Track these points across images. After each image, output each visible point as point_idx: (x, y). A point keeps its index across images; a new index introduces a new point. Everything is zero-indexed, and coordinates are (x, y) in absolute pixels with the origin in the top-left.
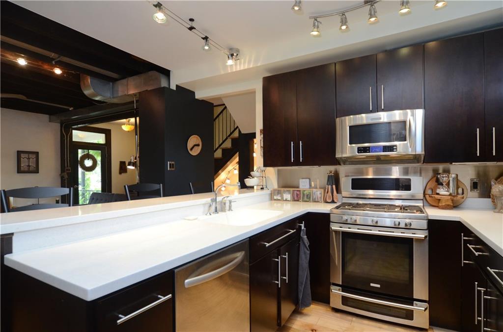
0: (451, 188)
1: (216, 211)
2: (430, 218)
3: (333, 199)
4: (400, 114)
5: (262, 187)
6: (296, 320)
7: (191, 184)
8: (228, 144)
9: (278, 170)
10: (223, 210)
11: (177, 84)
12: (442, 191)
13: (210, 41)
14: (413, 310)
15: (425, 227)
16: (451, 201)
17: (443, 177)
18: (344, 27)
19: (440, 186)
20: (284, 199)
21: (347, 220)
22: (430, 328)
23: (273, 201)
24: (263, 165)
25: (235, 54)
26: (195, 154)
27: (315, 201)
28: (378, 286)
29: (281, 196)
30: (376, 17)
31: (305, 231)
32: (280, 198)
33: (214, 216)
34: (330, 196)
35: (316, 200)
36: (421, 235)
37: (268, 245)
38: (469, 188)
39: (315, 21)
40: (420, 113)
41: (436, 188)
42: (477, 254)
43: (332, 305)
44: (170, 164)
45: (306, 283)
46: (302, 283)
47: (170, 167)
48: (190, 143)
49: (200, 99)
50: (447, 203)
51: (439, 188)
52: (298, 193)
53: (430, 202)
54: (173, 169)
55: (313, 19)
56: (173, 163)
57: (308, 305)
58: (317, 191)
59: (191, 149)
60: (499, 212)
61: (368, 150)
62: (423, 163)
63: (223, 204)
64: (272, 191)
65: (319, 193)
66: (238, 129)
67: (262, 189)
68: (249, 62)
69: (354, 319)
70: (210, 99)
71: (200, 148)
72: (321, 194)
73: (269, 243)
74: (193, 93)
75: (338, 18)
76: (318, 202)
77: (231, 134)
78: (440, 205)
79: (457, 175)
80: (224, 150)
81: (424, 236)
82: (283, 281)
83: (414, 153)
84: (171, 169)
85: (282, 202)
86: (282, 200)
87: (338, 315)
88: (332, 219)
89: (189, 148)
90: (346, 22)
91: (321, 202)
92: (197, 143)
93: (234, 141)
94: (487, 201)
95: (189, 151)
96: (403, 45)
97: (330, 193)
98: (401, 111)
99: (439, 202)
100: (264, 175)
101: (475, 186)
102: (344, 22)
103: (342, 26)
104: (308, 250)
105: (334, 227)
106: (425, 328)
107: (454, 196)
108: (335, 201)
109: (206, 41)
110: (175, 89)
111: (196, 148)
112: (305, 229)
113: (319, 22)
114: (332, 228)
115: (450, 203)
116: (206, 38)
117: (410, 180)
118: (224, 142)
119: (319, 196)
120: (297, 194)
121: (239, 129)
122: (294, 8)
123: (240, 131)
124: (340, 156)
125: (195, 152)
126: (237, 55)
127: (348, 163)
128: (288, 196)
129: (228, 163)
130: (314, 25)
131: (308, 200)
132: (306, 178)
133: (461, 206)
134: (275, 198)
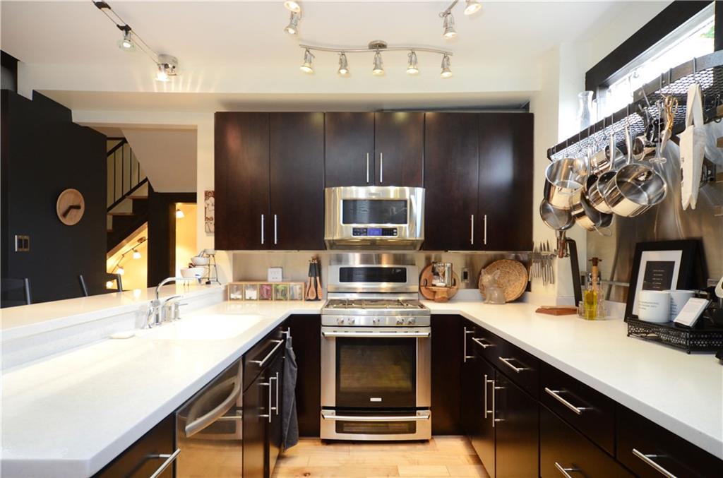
0: (446, 279)
1: (157, 322)
2: (432, 313)
3: (317, 295)
4: (396, 192)
5: (207, 281)
6: (279, 467)
7: (81, 277)
8: (126, 208)
9: (234, 255)
10: (166, 319)
11: (35, 89)
12: (438, 283)
13: (133, 36)
14: (415, 422)
15: (429, 323)
16: (446, 293)
17: (439, 266)
18: (343, 72)
19: (435, 277)
20: (247, 298)
21: (343, 322)
22: (432, 438)
23: (229, 302)
24: (213, 247)
25: (170, 66)
26: (72, 224)
27: (293, 299)
28: (380, 400)
29: (242, 294)
30: (382, 69)
31: (291, 341)
32: (240, 297)
33: (156, 328)
34: (313, 292)
35: (295, 298)
36: (425, 332)
37: (261, 363)
38: (460, 278)
39: (307, 53)
40: (420, 192)
41: (431, 279)
42: (485, 346)
43: (323, 436)
44: (20, 241)
45: (293, 412)
46: (288, 414)
47: (20, 246)
48: (62, 204)
49: (82, 125)
50: (444, 296)
51: (435, 279)
52: (268, 288)
53: (425, 295)
54: (26, 250)
55: (305, 49)
56: (25, 237)
57: (293, 444)
58: (295, 285)
59: (65, 215)
60: (487, 303)
61: (364, 232)
62: (420, 250)
63: (167, 309)
64: (226, 287)
65: (298, 287)
66: (147, 183)
67: (208, 283)
68: (194, 83)
69: (352, 447)
70: (102, 128)
71: (81, 212)
72: (301, 288)
73: (261, 360)
74: (68, 112)
75: (337, 57)
76: (296, 300)
77: (132, 190)
78: (436, 297)
79: (452, 264)
80: (117, 218)
81: (428, 334)
82: (273, 412)
83: (414, 239)
84: (20, 250)
85: (243, 302)
86: (244, 299)
87: (331, 447)
88: (324, 322)
89: (60, 211)
90: (346, 65)
91: (302, 300)
92: (75, 204)
93: (137, 202)
94: (476, 291)
95: (59, 215)
96: (400, 107)
97: (313, 288)
98: (398, 188)
99: (434, 295)
100: (212, 263)
101: (465, 276)
102: (344, 64)
103: (340, 69)
104: (295, 366)
105: (327, 332)
106: (426, 438)
107: (450, 288)
108: (319, 298)
109: (127, 33)
110: (31, 99)
111: (73, 212)
112: (291, 338)
113: (312, 55)
114: (325, 333)
115: (445, 295)
116: (126, 29)
117: (405, 269)
118: (116, 204)
119: (298, 291)
120: (267, 290)
121: (149, 185)
122: (288, 30)
123: (150, 188)
124: (331, 238)
125: (72, 219)
126: (174, 67)
127: (335, 247)
128: (252, 293)
129: (124, 241)
130: (306, 58)
131: (282, 298)
132: (277, 267)
133: (453, 298)
134: (233, 296)
